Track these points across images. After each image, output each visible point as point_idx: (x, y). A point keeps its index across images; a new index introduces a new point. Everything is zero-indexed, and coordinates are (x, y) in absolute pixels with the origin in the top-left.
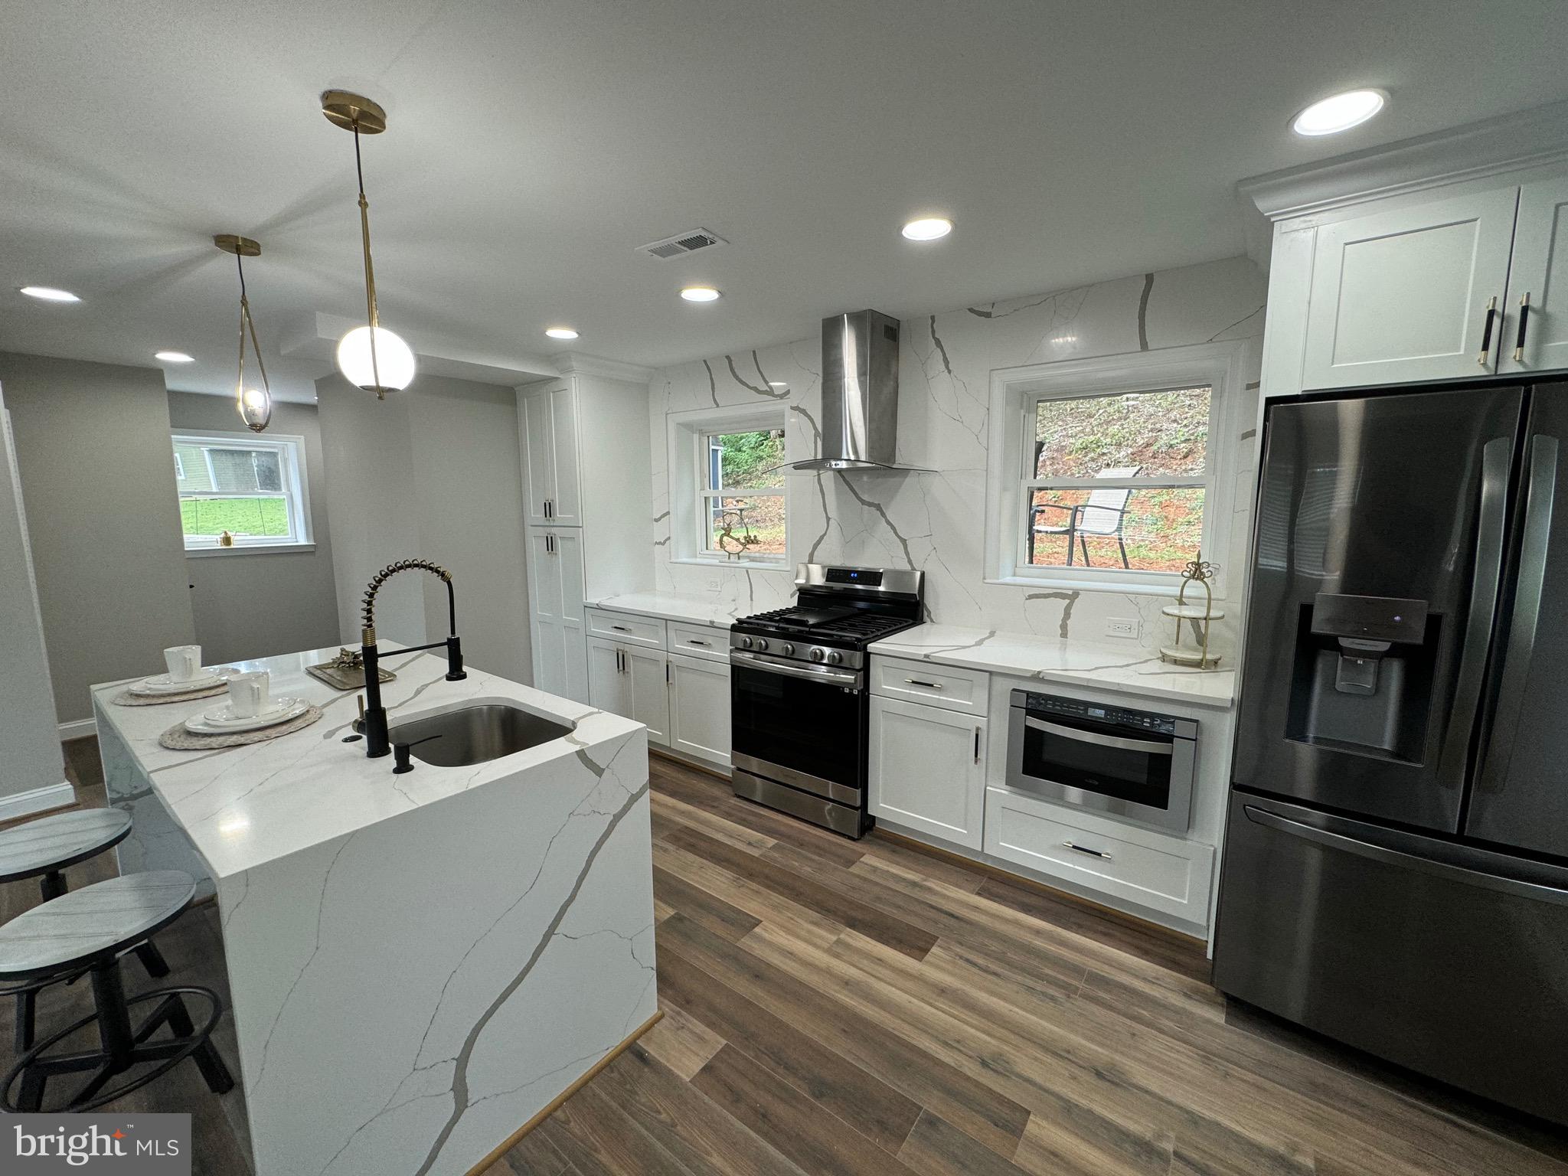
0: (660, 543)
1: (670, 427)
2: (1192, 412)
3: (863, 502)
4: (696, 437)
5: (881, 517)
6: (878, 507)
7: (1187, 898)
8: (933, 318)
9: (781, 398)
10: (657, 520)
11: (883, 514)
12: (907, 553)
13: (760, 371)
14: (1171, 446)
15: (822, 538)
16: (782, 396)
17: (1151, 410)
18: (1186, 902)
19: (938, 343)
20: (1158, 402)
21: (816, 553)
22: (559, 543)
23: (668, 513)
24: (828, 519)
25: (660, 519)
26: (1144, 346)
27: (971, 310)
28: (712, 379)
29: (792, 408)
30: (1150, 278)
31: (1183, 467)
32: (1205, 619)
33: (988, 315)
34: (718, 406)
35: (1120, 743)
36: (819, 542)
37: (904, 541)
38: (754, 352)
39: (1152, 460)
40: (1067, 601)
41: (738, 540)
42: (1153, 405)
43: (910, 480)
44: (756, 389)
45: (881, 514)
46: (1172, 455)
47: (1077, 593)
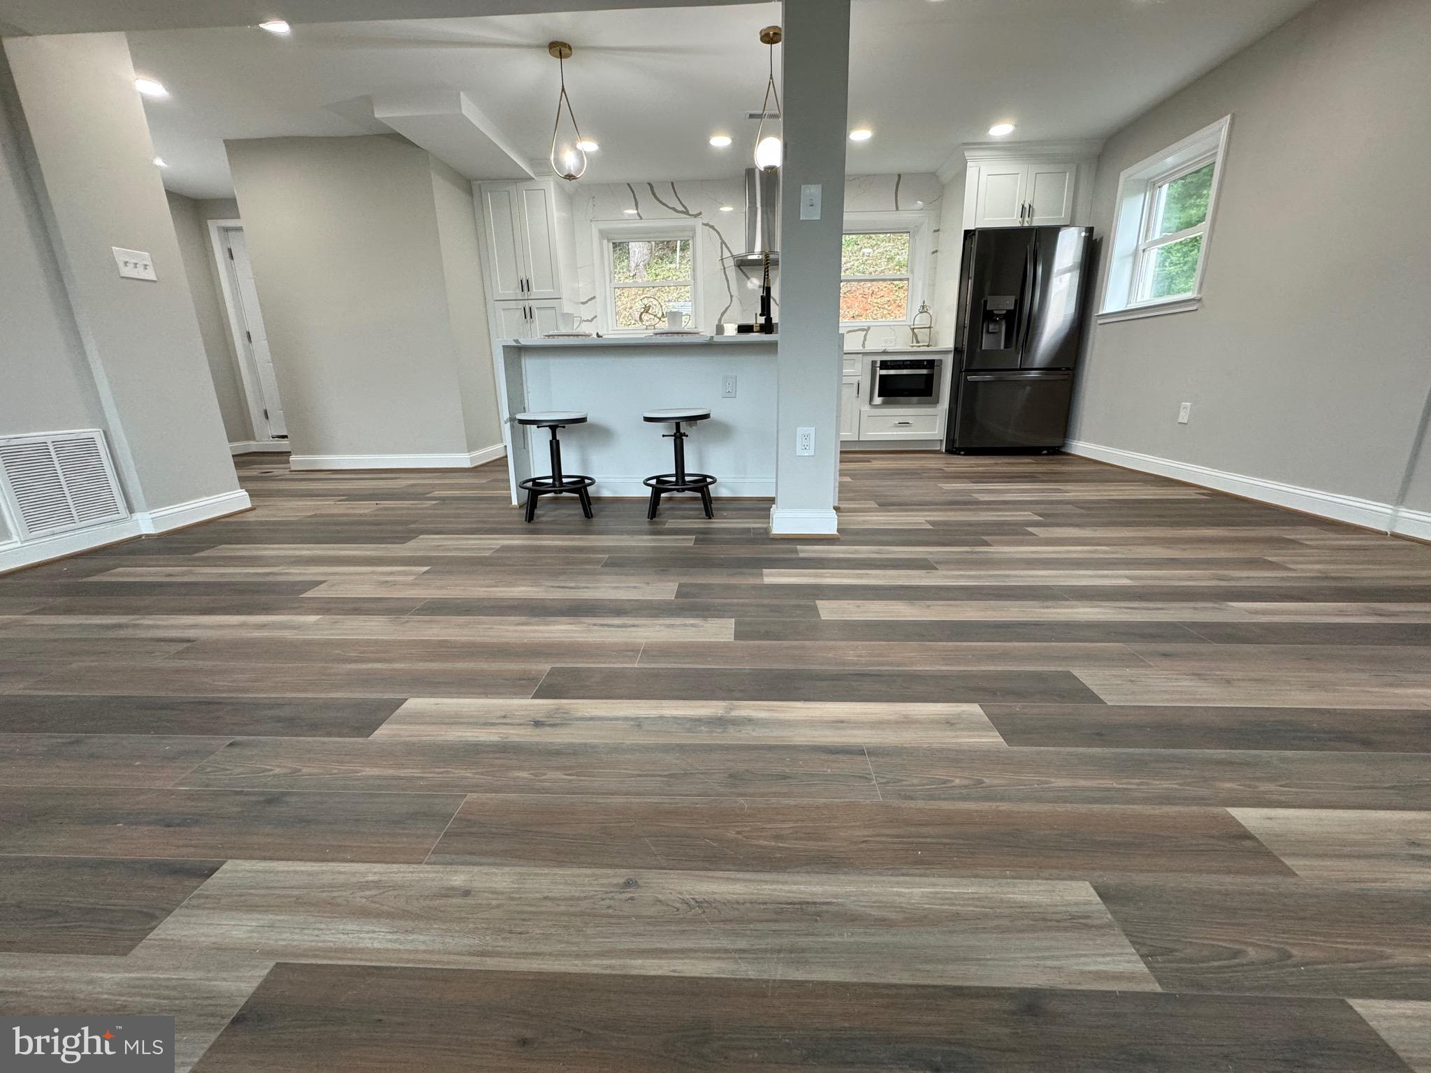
1: (593, 230)
9: (695, 218)
10: (583, 303)
13: (677, 197)
16: (696, 216)
18: (937, 432)
22: (535, 312)
23: (594, 298)
24: (731, 296)
25: (586, 302)
26: (897, 209)
28: (634, 198)
29: (703, 224)
32: (930, 328)
34: (641, 218)
36: (726, 309)
40: (865, 332)
41: (655, 315)
44: (674, 209)
47: (869, 328)
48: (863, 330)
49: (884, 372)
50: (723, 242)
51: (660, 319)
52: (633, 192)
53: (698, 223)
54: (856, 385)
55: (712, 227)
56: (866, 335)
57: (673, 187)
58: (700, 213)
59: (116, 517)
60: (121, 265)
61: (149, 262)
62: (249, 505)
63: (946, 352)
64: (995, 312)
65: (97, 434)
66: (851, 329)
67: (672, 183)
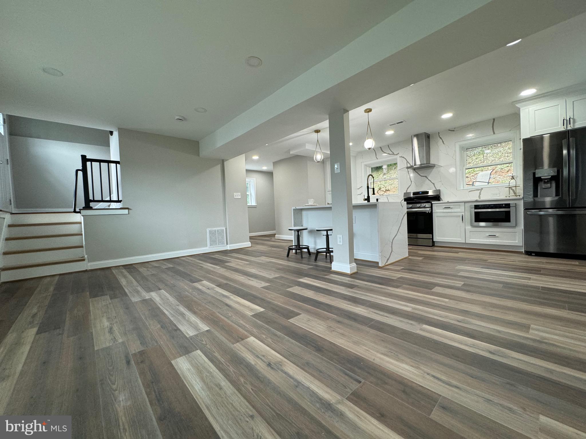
0: (359, 194)
1: (362, 165)
2: (508, 158)
3: (422, 176)
4: (368, 168)
6: (426, 177)
7: (517, 240)
8: (439, 133)
10: (358, 189)
11: (427, 178)
12: (435, 186)
13: (390, 150)
14: (502, 169)
15: (409, 186)
17: (493, 159)
18: (517, 242)
19: (441, 138)
20: (495, 156)
23: (362, 187)
24: (411, 181)
26: (494, 133)
27: (449, 130)
28: (375, 153)
29: (400, 157)
30: (494, 119)
31: (507, 175)
33: (454, 131)
34: (377, 159)
35: (498, 210)
36: (409, 187)
37: (434, 184)
38: (388, 146)
39: (495, 174)
40: (480, 191)
41: (383, 191)
42: (493, 157)
43: (435, 170)
44: (389, 154)
46: (502, 172)
47: (482, 189)
48: (478, 190)
49: (477, 211)
50: (408, 162)
51: (385, 192)
53: (398, 156)
54: (461, 217)
55: (403, 157)
56: (480, 192)
59: (224, 245)
60: (235, 196)
61: (240, 195)
62: (250, 246)
63: (519, 199)
64: (542, 178)
65: (224, 229)
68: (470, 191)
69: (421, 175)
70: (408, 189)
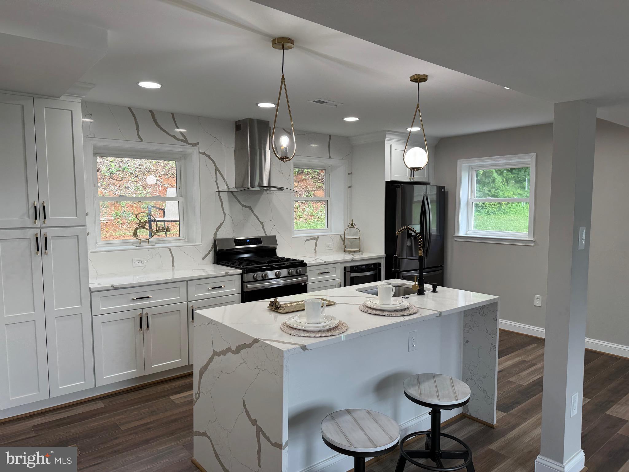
5: (252, 213)
6: (250, 208)
9: (193, 146)
11: (253, 211)
12: (264, 229)
15: (221, 224)
21: (218, 233)
24: (225, 214)
26: (330, 157)
29: (200, 153)
30: (330, 136)
37: (262, 223)
40: (316, 240)
45: (252, 212)
47: (318, 237)
48: (314, 239)
49: (353, 275)
50: (217, 170)
52: (134, 116)
55: (208, 156)
57: (174, 119)
58: (198, 144)
63: (380, 258)
66: (308, 238)
67: (173, 115)
68: (306, 240)
69: (243, 203)
70: (218, 229)
